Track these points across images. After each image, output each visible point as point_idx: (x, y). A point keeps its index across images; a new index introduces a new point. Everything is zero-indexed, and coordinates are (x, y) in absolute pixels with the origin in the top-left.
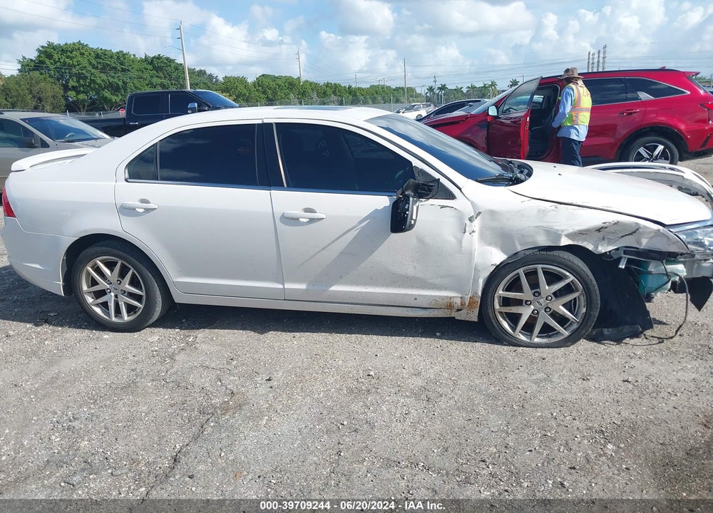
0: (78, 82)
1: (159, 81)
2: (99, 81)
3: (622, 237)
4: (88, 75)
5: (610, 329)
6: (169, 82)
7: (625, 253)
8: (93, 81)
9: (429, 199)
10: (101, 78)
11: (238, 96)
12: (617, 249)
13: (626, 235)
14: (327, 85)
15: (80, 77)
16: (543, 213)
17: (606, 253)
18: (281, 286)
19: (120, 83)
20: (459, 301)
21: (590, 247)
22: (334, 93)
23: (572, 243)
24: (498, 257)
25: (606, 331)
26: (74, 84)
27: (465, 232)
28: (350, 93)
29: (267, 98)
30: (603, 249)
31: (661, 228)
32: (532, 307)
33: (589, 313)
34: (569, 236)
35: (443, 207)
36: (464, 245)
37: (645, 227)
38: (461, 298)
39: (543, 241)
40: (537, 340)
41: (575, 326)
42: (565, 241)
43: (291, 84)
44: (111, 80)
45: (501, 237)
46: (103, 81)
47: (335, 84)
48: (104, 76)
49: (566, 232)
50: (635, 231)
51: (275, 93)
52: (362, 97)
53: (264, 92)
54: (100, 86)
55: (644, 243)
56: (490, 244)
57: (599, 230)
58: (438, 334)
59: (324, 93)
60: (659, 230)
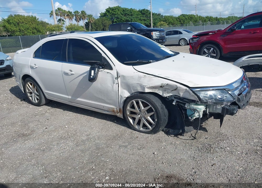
0: (117, 20)
1: (143, 18)
2: (123, 19)
3: (172, 91)
4: (120, 17)
5: (172, 130)
6: (147, 18)
7: (175, 98)
8: (121, 19)
9: (104, 69)
10: (124, 18)
11: (169, 23)
12: (171, 96)
13: (173, 90)
14: (207, 17)
15: (118, 18)
16: (140, 77)
17: (167, 97)
18: (68, 97)
19: (130, 20)
20: (116, 110)
21: (161, 94)
22: (209, 20)
23: (152, 92)
24: (127, 94)
25: (171, 131)
26: (115, 21)
27: (114, 83)
28: (216, 20)
29: (181, 23)
30: (166, 95)
31: (187, 88)
32: (139, 116)
33: (158, 122)
34: (148, 88)
35: (108, 73)
36: (114, 89)
37: (180, 87)
38: (116, 109)
39: (140, 90)
40: (141, 129)
41: (154, 126)
42: (147, 90)
43: (191, 18)
44: (127, 19)
45: (128, 86)
46: (125, 19)
47: (210, 17)
48: (125, 17)
49: (147, 87)
50: (176, 89)
51: (184, 21)
52: (222, 22)
53: (180, 21)
54: (123, 21)
55: (181, 95)
56: (124, 89)
57: (161, 87)
58: (115, 121)
59: (205, 21)
60: (186, 89)
